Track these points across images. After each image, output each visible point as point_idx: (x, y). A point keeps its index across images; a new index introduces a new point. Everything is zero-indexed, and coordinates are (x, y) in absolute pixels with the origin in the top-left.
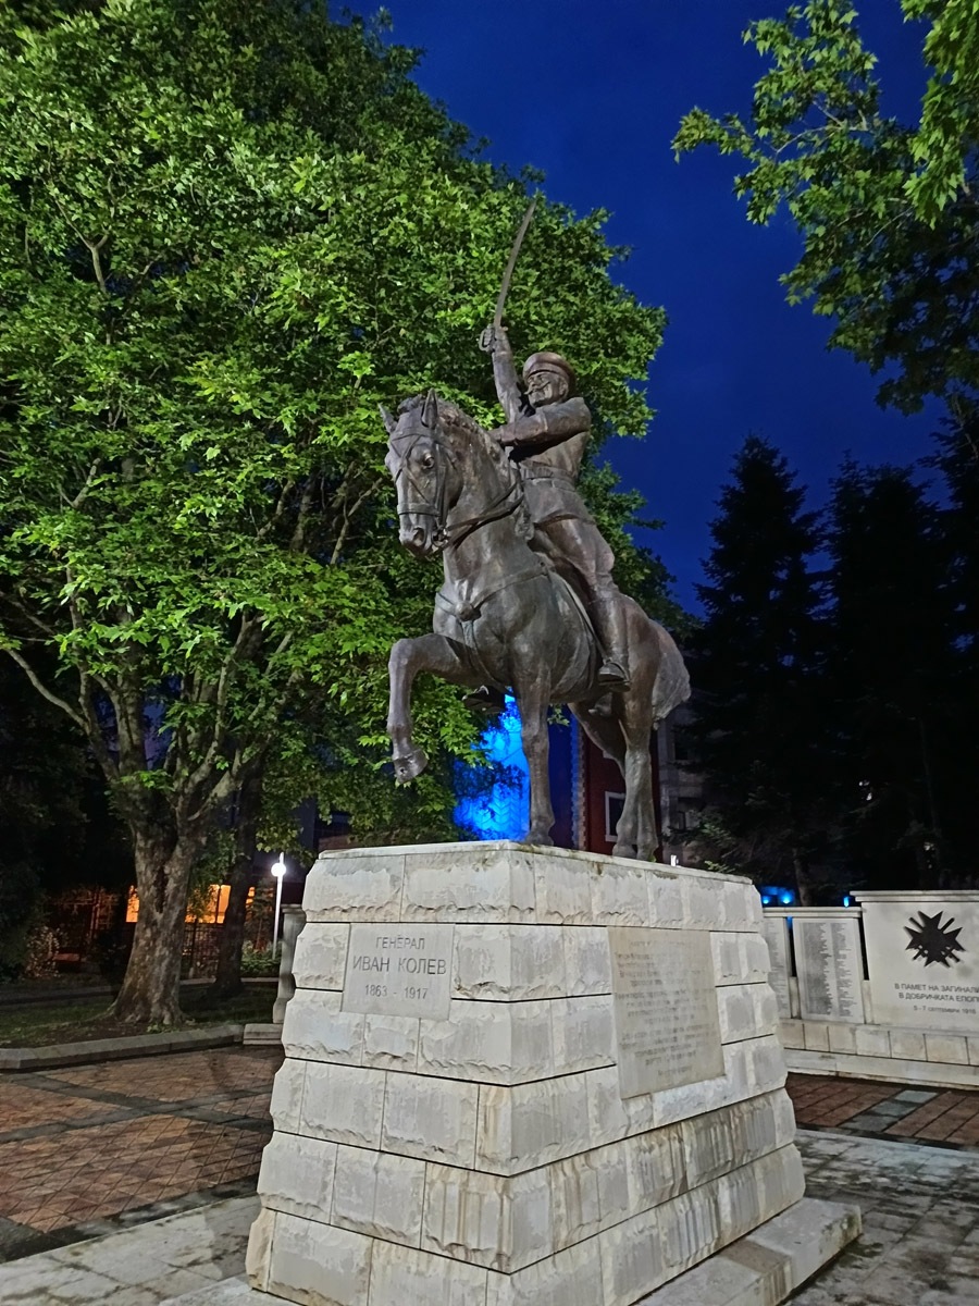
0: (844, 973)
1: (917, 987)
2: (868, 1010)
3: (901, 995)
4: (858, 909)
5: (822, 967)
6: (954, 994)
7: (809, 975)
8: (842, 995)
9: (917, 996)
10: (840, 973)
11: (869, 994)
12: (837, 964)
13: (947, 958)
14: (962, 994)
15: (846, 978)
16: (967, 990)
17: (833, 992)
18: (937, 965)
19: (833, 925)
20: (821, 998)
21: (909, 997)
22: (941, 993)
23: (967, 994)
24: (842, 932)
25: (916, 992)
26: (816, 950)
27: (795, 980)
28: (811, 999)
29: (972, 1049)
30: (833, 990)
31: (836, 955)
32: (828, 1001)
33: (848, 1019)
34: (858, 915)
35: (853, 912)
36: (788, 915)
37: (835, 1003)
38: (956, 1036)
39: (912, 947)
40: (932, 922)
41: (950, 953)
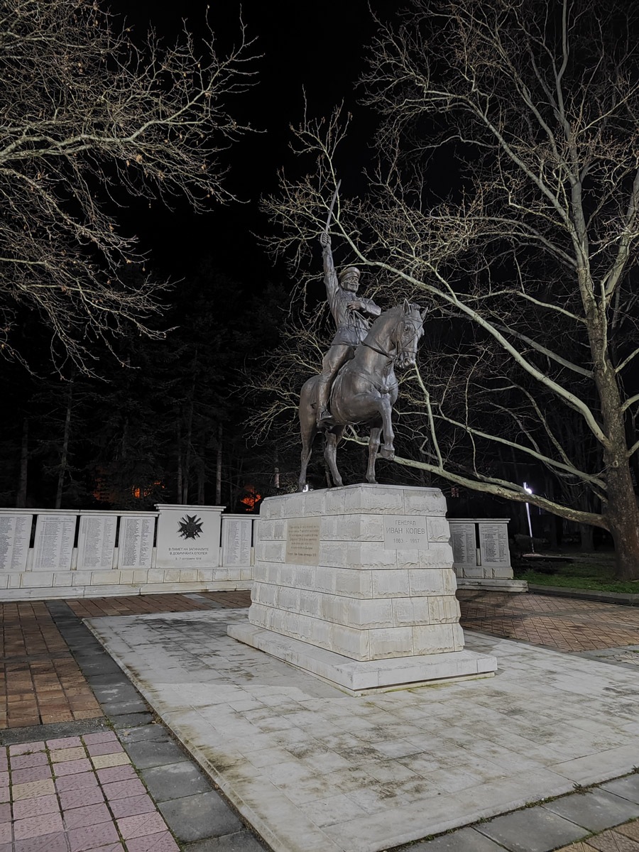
3: (171, 553)
4: (157, 512)
5: (134, 541)
8: (142, 555)
9: (178, 553)
10: (142, 544)
12: (142, 540)
13: (195, 536)
15: (145, 546)
20: (130, 557)
21: (174, 554)
22: (189, 551)
23: (199, 551)
26: (132, 533)
27: (117, 549)
28: (125, 559)
29: (200, 574)
30: (138, 553)
31: (143, 535)
32: (134, 558)
33: (143, 567)
34: (157, 516)
35: (155, 514)
36: (119, 515)
37: (137, 559)
38: (194, 569)
39: (180, 531)
40: (191, 519)
41: (196, 533)
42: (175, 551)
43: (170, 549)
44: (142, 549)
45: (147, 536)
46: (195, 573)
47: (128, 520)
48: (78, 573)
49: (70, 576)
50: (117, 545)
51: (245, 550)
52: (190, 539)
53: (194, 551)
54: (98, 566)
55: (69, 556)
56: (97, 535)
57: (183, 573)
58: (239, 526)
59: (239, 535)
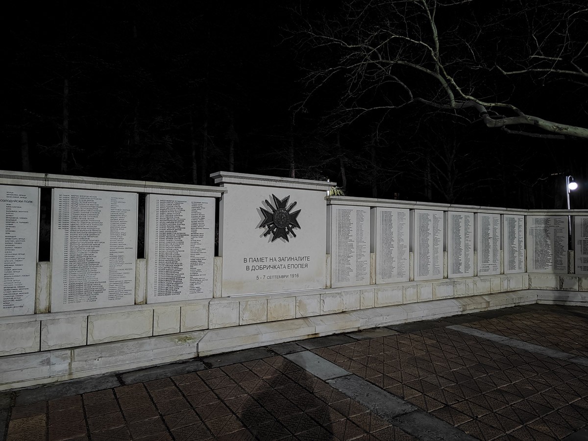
0: (199, 251)
1: (261, 260)
2: (218, 285)
3: (248, 268)
5: (178, 247)
7: (161, 256)
8: (194, 273)
9: (260, 268)
10: (195, 251)
11: (220, 270)
12: (194, 243)
15: (201, 256)
16: (296, 259)
19: (194, 204)
20: (172, 279)
21: (254, 269)
22: (278, 263)
23: (296, 262)
24: (202, 212)
25: (260, 264)
26: (172, 230)
27: (142, 262)
28: (161, 281)
29: (300, 305)
30: (186, 271)
31: (194, 234)
32: (179, 281)
33: (199, 296)
34: (219, 195)
35: (214, 192)
36: (142, 190)
37: (186, 282)
38: (289, 296)
39: (262, 225)
40: (281, 204)
41: (290, 230)
42: (255, 264)
43: (245, 260)
44: (194, 262)
45: (201, 236)
46: (292, 304)
47: (163, 201)
48: (53, 321)
49: (33, 330)
50: (141, 254)
51: (363, 259)
52: (279, 240)
53: (286, 263)
54: (102, 300)
55: (29, 283)
56: (95, 232)
57: (272, 305)
58: (353, 217)
59: (353, 233)
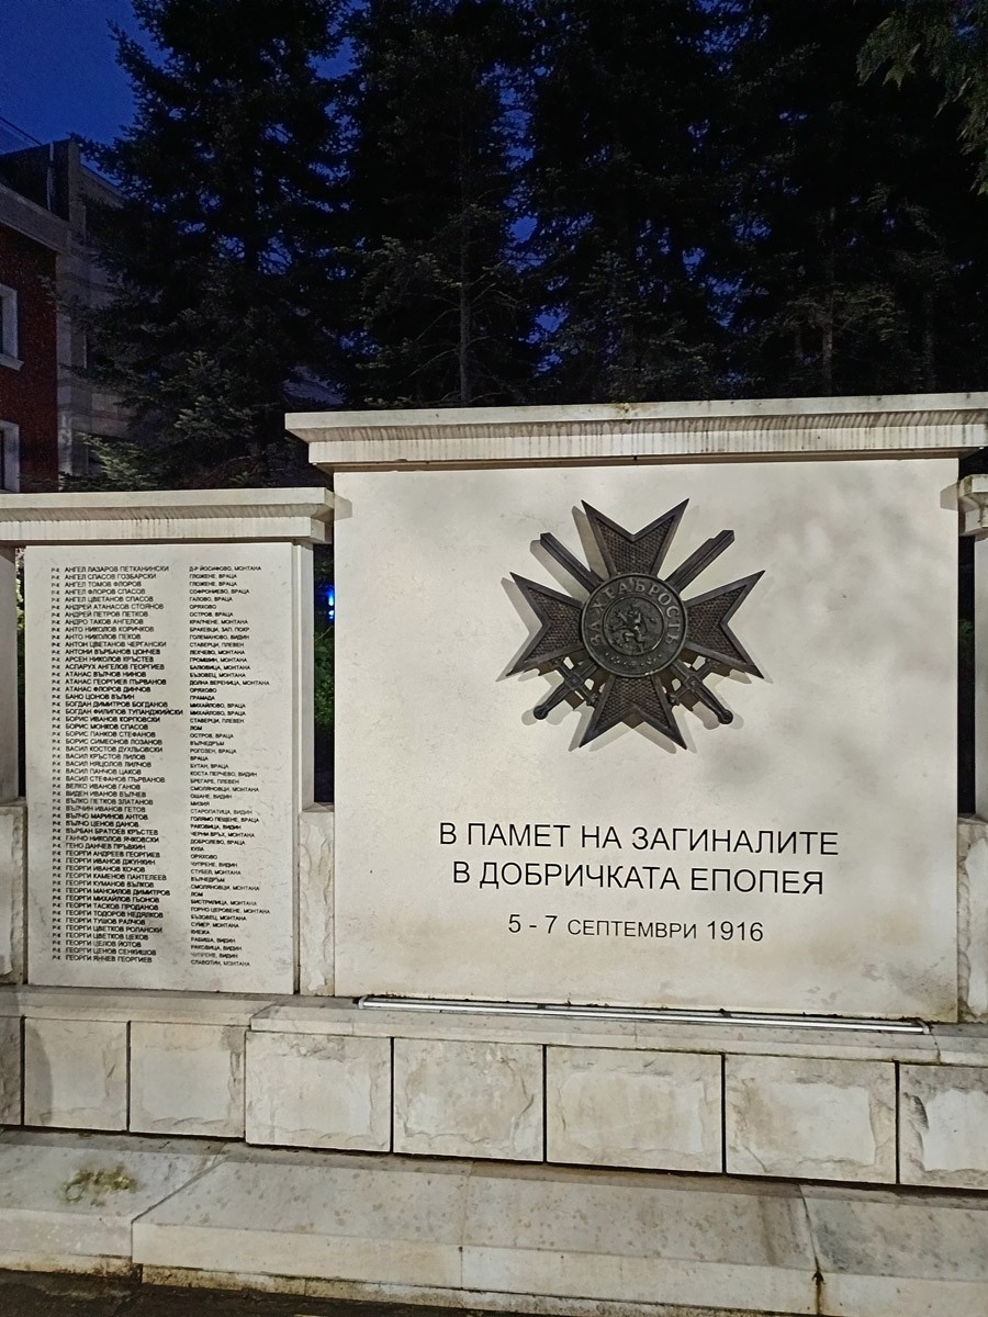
0: (229, 783)
1: (534, 834)
2: (314, 935)
3: (460, 871)
4: (315, 495)
5: (138, 760)
6: (681, 860)
7: (74, 795)
8: (208, 877)
9: (526, 873)
10: (211, 781)
11: (326, 871)
12: (203, 745)
13: (679, 712)
14: (721, 857)
15: (237, 802)
16: (744, 840)
17: (173, 866)
18: (629, 742)
19: (200, 576)
20: (120, 894)
21: (494, 876)
22: (626, 857)
23: (742, 859)
24: (237, 608)
25: (526, 854)
29: (750, 1105)
30: (174, 863)
32: (146, 904)
33: (230, 978)
37: (177, 910)
40: (633, 548)
41: (692, 685)
42: (499, 852)
43: (447, 833)
